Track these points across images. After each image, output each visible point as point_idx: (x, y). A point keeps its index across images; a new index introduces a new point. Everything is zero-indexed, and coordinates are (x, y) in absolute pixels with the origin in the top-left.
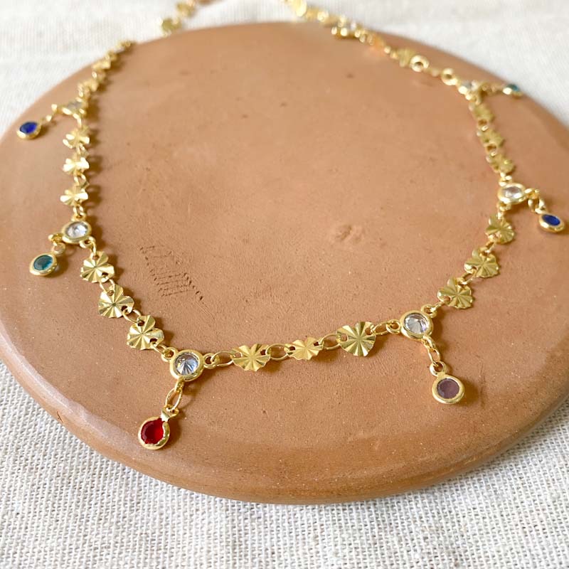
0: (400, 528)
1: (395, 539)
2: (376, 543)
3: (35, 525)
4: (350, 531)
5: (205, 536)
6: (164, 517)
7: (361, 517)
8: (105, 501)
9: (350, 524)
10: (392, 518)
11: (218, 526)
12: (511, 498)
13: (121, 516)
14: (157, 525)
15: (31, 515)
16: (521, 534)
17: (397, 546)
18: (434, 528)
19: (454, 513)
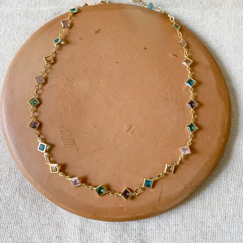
0: (129, 232)
1: (127, 236)
2: (121, 236)
3: (25, 215)
4: (114, 231)
5: (73, 226)
6: (62, 217)
7: (118, 227)
8: (45, 210)
9: (115, 229)
10: (127, 228)
11: (77, 223)
12: (163, 228)
13: (50, 215)
14: (60, 220)
15: (24, 211)
16: (163, 240)
17: (127, 238)
18: (138, 234)
19: (145, 229)
